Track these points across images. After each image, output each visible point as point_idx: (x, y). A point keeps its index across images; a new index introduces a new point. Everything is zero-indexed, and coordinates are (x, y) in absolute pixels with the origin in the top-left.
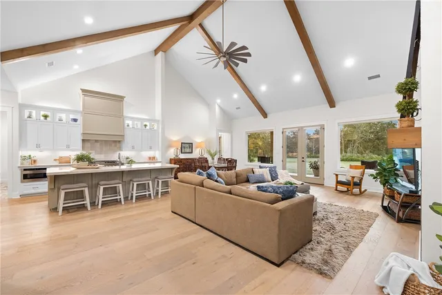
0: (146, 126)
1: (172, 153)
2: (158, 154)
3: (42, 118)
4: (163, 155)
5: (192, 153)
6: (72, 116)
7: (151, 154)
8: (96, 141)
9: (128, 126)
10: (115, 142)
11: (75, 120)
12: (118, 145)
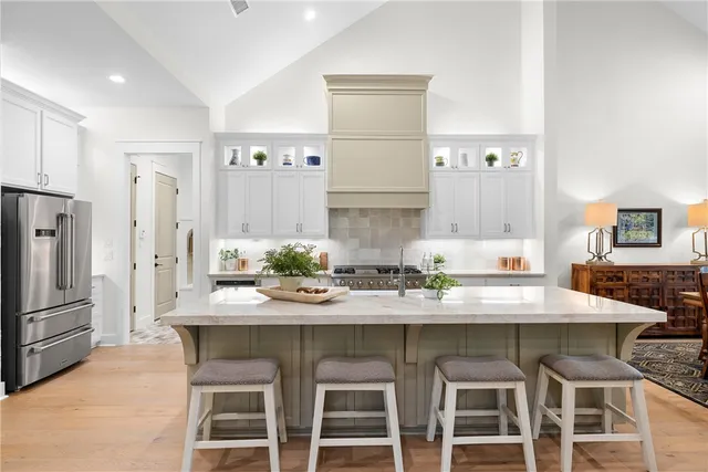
0: (491, 159)
1: (581, 246)
2: (532, 253)
3: (254, 162)
4: (550, 254)
5: (659, 244)
6: (309, 152)
7: (508, 248)
8: (363, 212)
9: (440, 164)
10: (406, 212)
11: (315, 161)
12: (414, 220)
